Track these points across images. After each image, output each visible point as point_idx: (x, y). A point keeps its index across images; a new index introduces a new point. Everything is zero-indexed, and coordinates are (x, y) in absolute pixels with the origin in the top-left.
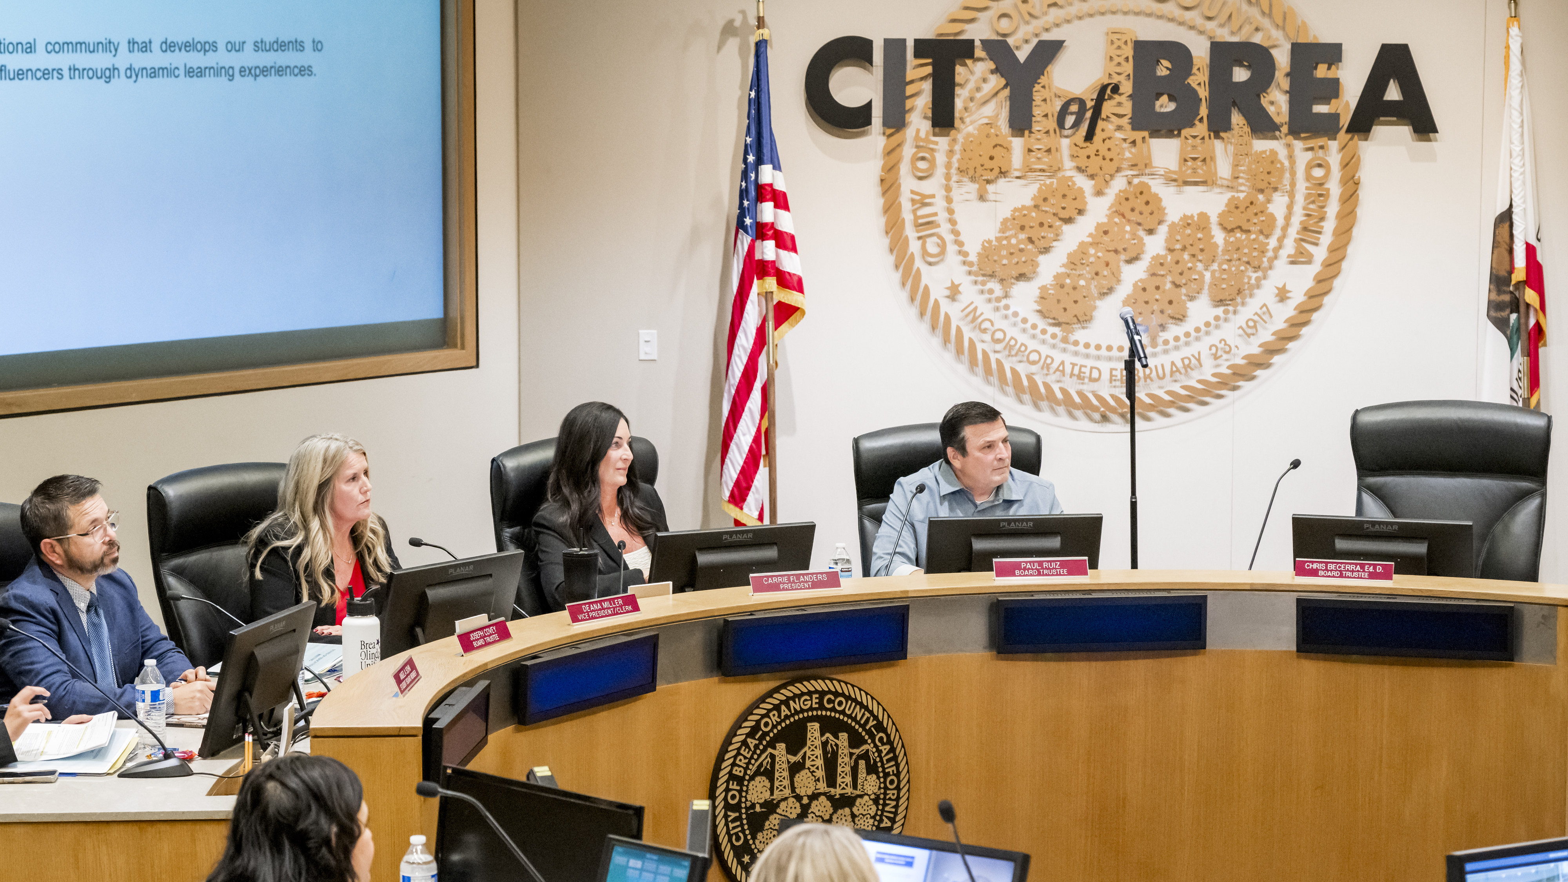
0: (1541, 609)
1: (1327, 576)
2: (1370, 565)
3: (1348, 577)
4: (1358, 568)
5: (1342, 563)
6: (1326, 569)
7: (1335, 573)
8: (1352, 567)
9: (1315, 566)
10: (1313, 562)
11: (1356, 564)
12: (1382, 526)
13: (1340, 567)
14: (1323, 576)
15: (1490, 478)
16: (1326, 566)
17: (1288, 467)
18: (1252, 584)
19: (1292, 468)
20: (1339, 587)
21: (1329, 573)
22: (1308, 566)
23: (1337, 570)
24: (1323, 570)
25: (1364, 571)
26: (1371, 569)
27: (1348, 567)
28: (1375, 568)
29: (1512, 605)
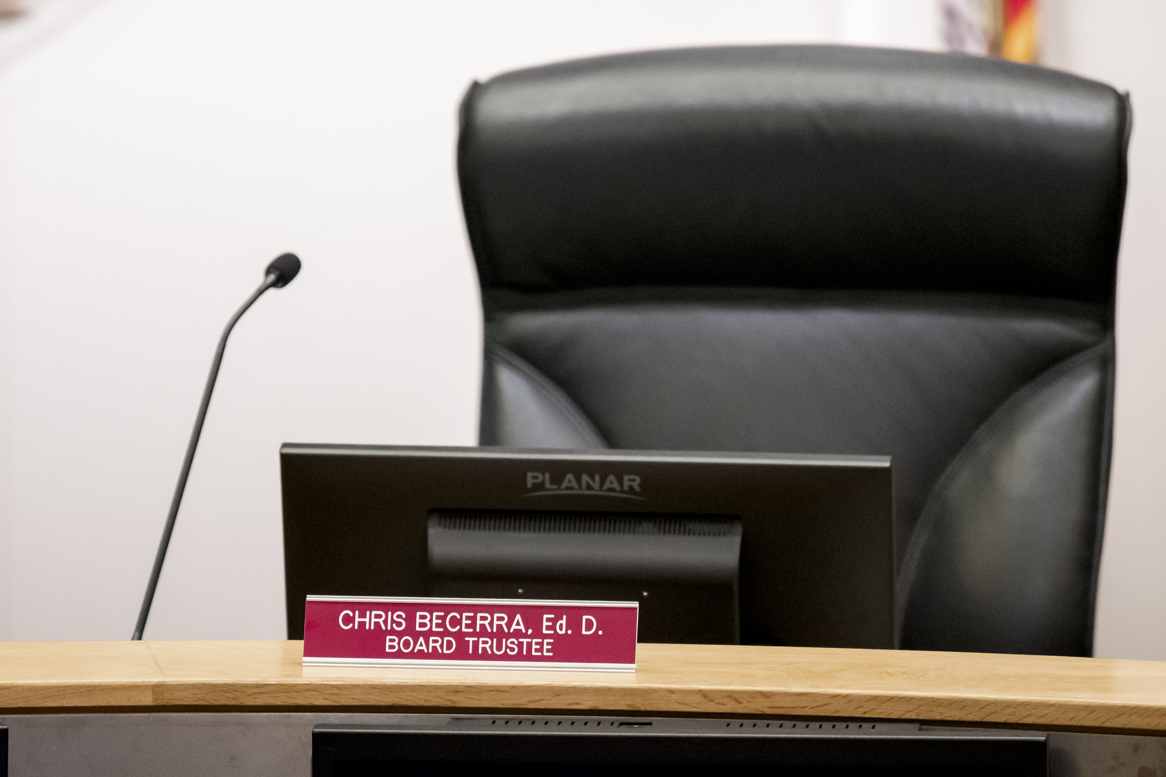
0: (1136, 749)
1: (412, 655)
2: (558, 611)
3: (485, 656)
4: (519, 623)
5: (461, 609)
6: (410, 630)
7: (436, 643)
8: (500, 620)
9: (370, 620)
10: (363, 608)
11: (511, 611)
12: (585, 478)
13: (455, 622)
14: (399, 655)
15: (929, 306)
16: (411, 620)
17: (259, 279)
18: (158, 688)
19: (275, 284)
20: (456, 690)
21: (421, 645)
22: (348, 620)
23: (447, 633)
24: (400, 635)
25: (538, 633)
26: (562, 626)
27: (482, 620)
28: (574, 624)
29: (1040, 737)
